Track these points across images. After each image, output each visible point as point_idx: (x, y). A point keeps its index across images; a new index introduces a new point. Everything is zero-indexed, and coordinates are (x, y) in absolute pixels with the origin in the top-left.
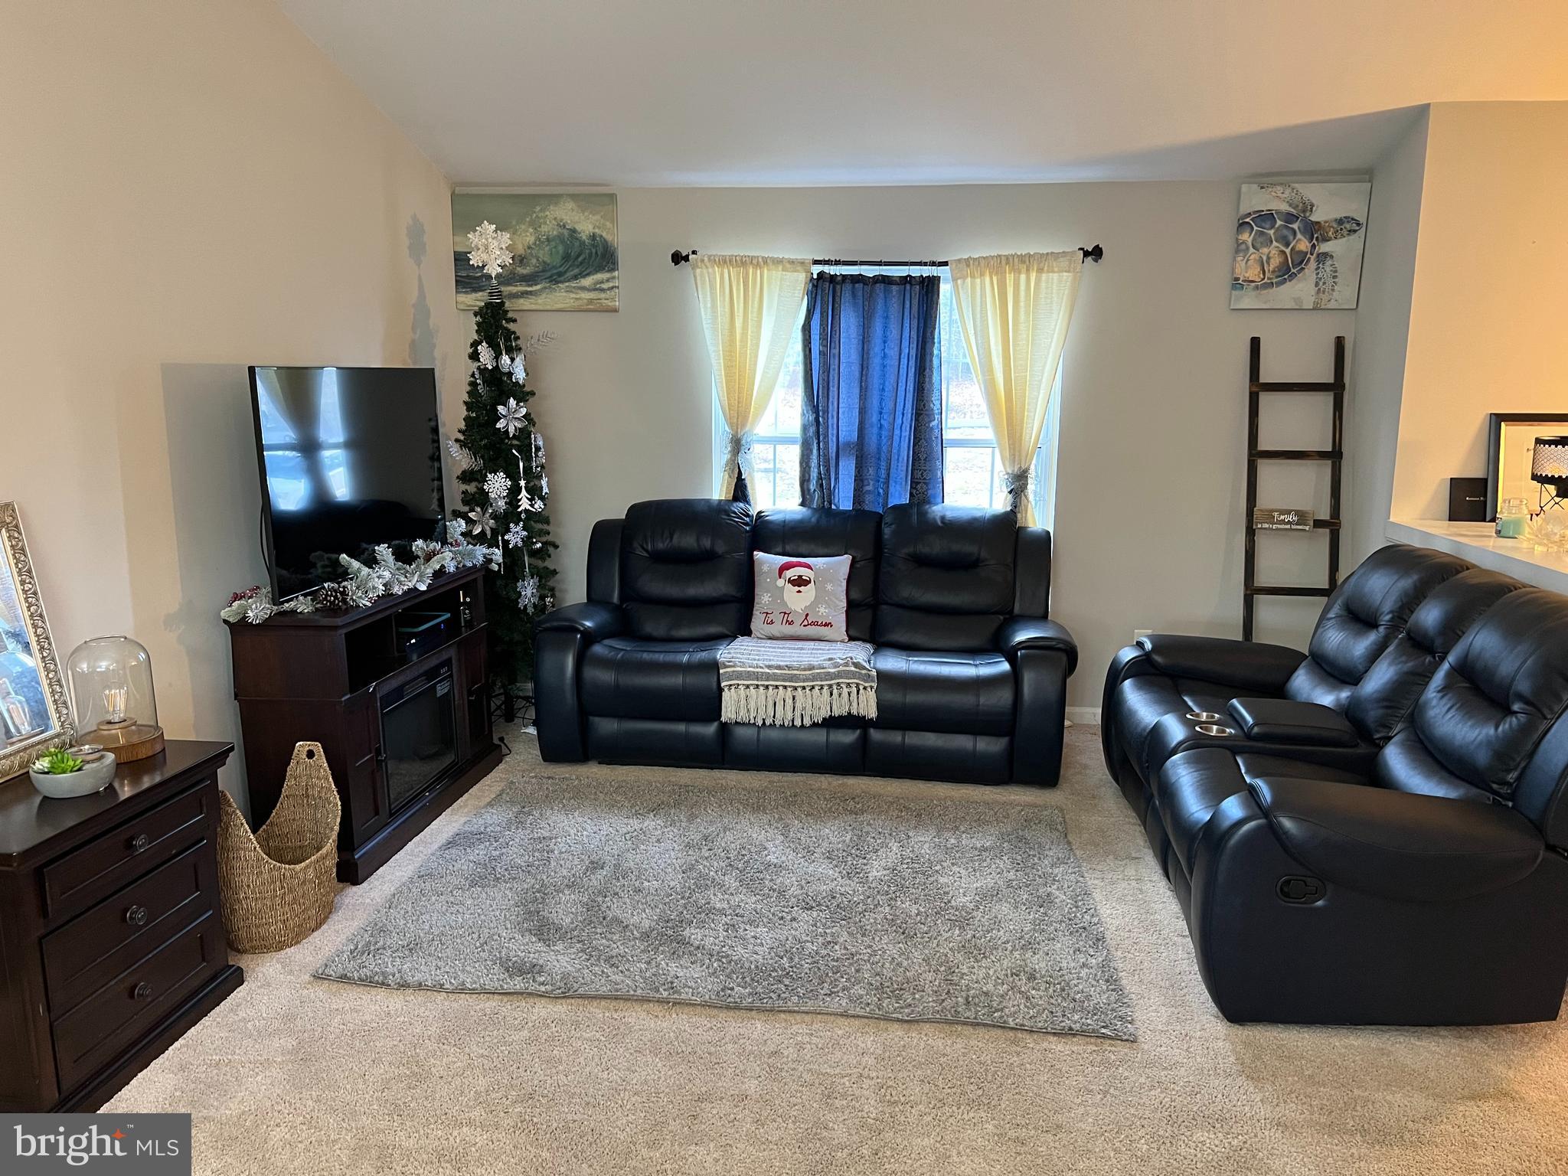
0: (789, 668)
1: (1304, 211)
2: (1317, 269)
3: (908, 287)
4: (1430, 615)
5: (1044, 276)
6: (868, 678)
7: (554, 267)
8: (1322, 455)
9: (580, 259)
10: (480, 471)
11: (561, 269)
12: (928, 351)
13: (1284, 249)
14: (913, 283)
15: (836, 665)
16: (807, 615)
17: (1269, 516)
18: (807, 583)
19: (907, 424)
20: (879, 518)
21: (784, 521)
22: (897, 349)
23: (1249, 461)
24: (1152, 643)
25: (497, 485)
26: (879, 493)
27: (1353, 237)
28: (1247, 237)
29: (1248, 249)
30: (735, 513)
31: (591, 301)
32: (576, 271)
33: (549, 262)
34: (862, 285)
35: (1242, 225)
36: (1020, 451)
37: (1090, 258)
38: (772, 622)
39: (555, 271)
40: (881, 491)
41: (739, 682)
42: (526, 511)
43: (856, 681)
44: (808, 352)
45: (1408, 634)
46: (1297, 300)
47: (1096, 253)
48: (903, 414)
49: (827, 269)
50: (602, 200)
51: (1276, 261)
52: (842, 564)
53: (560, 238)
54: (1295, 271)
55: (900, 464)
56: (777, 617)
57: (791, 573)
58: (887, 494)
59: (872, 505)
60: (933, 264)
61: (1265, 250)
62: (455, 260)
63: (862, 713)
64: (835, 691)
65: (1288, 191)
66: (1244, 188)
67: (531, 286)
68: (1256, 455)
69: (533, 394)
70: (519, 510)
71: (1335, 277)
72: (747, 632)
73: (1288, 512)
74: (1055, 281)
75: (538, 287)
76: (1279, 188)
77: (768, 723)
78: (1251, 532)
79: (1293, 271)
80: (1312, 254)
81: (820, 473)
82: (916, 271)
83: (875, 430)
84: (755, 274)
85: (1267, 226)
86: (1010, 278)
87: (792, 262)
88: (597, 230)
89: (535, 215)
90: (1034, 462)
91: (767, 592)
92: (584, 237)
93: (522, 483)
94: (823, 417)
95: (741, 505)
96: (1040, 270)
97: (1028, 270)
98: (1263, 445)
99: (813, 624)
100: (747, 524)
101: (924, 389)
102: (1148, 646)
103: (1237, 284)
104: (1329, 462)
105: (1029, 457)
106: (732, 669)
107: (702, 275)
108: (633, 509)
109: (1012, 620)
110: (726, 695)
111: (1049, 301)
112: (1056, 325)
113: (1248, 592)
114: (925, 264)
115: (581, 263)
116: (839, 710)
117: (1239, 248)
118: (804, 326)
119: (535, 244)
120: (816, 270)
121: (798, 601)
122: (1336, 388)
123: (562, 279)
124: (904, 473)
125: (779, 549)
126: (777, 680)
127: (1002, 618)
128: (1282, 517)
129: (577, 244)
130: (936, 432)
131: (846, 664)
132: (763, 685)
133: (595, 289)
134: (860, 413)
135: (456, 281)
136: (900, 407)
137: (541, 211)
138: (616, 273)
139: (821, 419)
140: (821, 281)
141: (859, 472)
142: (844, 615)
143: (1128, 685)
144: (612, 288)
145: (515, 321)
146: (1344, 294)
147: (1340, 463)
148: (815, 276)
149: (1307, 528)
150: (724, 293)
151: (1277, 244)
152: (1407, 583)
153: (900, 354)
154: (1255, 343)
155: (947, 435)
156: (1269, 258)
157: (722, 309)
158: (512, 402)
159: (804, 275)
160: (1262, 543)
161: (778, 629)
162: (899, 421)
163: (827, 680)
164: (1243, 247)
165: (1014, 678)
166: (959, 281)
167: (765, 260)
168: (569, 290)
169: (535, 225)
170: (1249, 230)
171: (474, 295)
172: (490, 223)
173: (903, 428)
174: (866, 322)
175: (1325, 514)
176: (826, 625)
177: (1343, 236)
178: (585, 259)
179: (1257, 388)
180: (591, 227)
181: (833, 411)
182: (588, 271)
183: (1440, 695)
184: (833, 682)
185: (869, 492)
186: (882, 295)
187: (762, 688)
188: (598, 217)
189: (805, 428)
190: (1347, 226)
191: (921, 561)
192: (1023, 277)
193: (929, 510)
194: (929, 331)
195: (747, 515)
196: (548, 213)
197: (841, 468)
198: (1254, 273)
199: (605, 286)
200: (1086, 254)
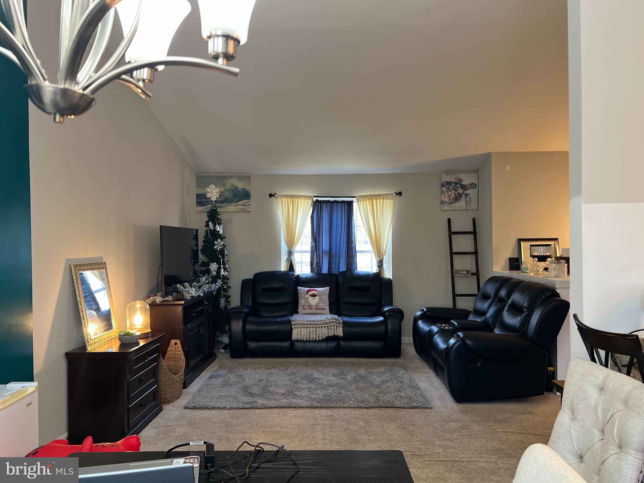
0: (314, 321)
1: (460, 181)
2: (465, 198)
3: (343, 204)
4: (503, 293)
5: (385, 201)
6: (340, 323)
7: (230, 198)
8: (472, 253)
9: (238, 196)
10: (208, 262)
11: (232, 199)
12: (350, 222)
13: (455, 192)
14: (345, 202)
15: (329, 320)
16: (317, 306)
17: (458, 272)
18: (316, 296)
19: (345, 245)
20: (337, 276)
21: (307, 277)
22: (341, 223)
23: (450, 255)
24: (426, 309)
25: (214, 267)
26: (336, 268)
27: (475, 189)
28: (444, 189)
29: (445, 192)
30: (290, 275)
31: (242, 209)
32: (237, 199)
33: (228, 197)
34: (329, 203)
35: (442, 186)
36: (380, 252)
37: (398, 195)
38: (305, 309)
39: (230, 200)
40: (337, 267)
41: (298, 326)
42: (223, 275)
43: (336, 324)
44: (313, 224)
45: (499, 298)
46: (461, 207)
47: (400, 194)
48: (343, 243)
49: (318, 199)
50: (246, 178)
51: (453, 196)
52: (326, 289)
53: (232, 190)
54: (459, 199)
55: (343, 258)
56: (307, 307)
57: (310, 293)
58: (339, 268)
59: (335, 271)
60: (351, 197)
61: (450, 193)
62: (197, 196)
63: (338, 334)
64: (329, 328)
65: (455, 176)
66: (442, 175)
67: (222, 204)
68: (452, 254)
69: (225, 238)
70: (221, 275)
71: (471, 200)
72: (298, 313)
73: (463, 271)
74: (388, 202)
75: (224, 205)
76: (452, 175)
77: (307, 340)
78: (453, 277)
79: (458, 199)
80: (463, 194)
81: (317, 262)
82: (346, 199)
83: (334, 248)
84: (295, 200)
85: (450, 186)
86: (374, 201)
87: (307, 196)
88: (244, 187)
89: (224, 182)
90: (385, 257)
91: (303, 299)
92: (240, 189)
93: (222, 266)
94: (318, 244)
95: (292, 272)
96: (383, 199)
97: (380, 199)
98: (454, 250)
99: (319, 309)
100: (294, 278)
101: (350, 235)
102: (425, 310)
103: (442, 203)
104: (474, 255)
105: (383, 255)
106: (295, 322)
107: (279, 201)
108: (256, 275)
109: (382, 306)
110: (294, 331)
111: (386, 208)
112: (389, 215)
113: (454, 296)
114: (349, 197)
115: (239, 197)
116: (331, 334)
117: (442, 192)
118: (311, 216)
119: (224, 191)
120: (315, 199)
121: (313, 302)
122: (474, 233)
123: (232, 202)
124: (344, 261)
125: (305, 286)
126: (311, 325)
127: (378, 306)
128: (462, 272)
129: (238, 191)
130: (354, 247)
131: (332, 319)
132: (306, 327)
133: (243, 205)
134: (330, 242)
135: (197, 203)
136: (342, 240)
137: (226, 181)
138: (250, 200)
139: (317, 244)
140: (316, 202)
141: (330, 261)
142: (328, 306)
143: (420, 322)
144: (249, 205)
145: (220, 215)
146: (474, 205)
147: (477, 255)
148: (315, 201)
149: (469, 275)
150: (286, 207)
151: (453, 191)
152: (497, 285)
153: (342, 224)
154: (449, 220)
155: (357, 249)
156: (451, 195)
157: (285, 211)
158: (219, 240)
159: (311, 200)
160: (457, 281)
161: (307, 311)
162: (342, 245)
163: (326, 324)
164: (443, 192)
165: (385, 322)
166: (359, 202)
167: (299, 196)
168: (235, 206)
169: (224, 185)
170: (444, 187)
171: (203, 207)
172: (213, 185)
173: (344, 247)
174: (331, 214)
175: (475, 271)
176: (323, 309)
177: (472, 189)
178: (240, 196)
179: (451, 233)
180: (242, 186)
181: (321, 242)
182: (241, 200)
183: (507, 312)
184: (328, 325)
185: (333, 268)
186: (335, 206)
187: (305, 328)
188: (244, 183)
189: (312, 247)
190: (473, 186)
191: (351, 288)
192: (378, 201)
193: (353, 272)
194: (351, 217)
195: (294, 276)
196: (228, 182)
197: (323, 260)
198: (447, 199)
199: (246, 204)
200: (397, 194)
